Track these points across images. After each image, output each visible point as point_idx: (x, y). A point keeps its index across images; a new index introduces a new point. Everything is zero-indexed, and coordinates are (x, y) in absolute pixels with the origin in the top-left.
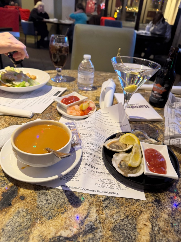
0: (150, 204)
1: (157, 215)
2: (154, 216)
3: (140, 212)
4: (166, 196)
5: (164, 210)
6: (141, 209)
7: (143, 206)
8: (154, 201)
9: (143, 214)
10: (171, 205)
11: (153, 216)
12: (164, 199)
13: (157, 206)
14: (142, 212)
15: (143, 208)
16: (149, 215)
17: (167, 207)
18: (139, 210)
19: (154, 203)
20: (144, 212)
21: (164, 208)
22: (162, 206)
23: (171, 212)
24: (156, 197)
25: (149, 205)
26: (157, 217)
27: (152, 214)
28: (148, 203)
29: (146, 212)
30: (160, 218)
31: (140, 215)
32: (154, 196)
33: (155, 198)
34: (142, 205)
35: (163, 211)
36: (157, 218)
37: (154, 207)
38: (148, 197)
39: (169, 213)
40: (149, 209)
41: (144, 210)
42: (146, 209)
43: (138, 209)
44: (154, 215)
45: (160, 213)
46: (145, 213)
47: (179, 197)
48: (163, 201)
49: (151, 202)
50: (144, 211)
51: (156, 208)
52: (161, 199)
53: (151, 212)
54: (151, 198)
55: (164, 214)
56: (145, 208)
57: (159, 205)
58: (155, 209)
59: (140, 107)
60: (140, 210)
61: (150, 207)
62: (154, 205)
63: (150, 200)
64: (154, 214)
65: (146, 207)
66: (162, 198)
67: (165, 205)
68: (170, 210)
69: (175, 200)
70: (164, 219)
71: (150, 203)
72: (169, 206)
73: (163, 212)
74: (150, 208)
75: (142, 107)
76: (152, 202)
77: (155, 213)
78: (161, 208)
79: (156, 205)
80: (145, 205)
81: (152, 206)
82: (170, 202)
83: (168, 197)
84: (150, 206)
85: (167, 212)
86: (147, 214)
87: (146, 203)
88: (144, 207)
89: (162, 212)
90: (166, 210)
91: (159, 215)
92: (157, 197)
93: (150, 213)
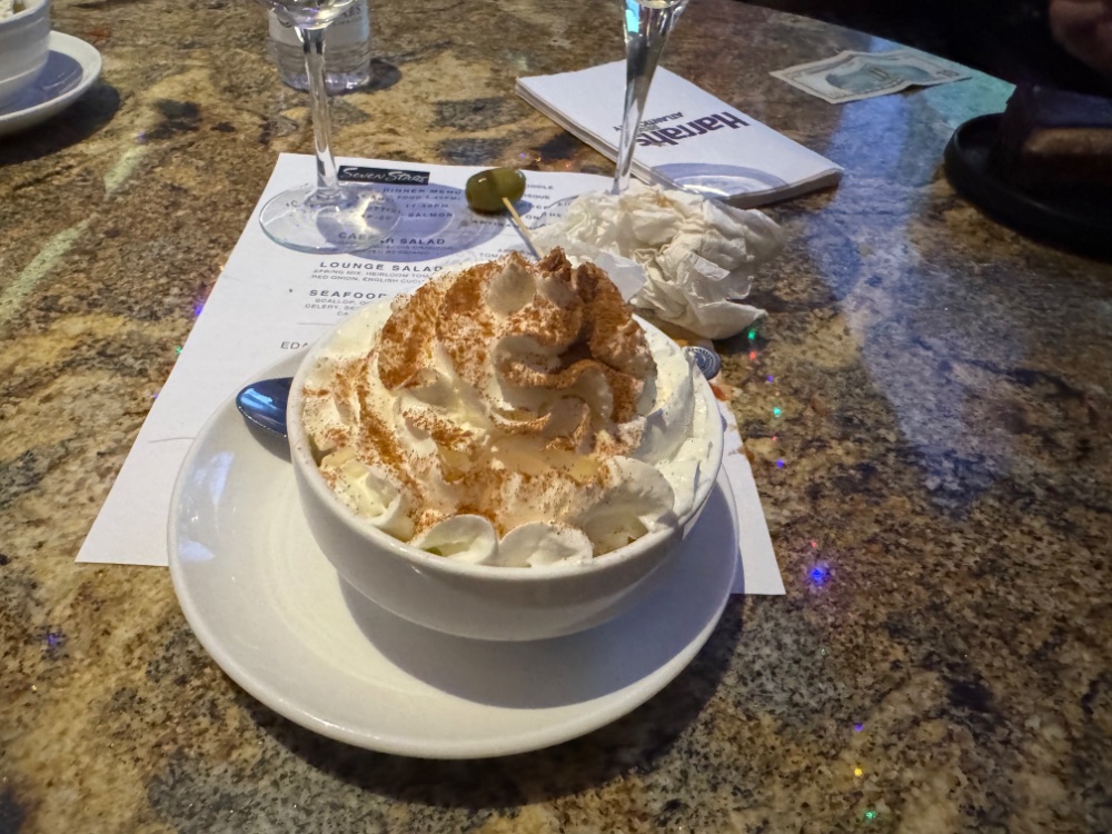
0: (929, 727)
1: (999, 794)
2: (985, 809)
3: (888, 796)
4: (1005, 652)
5: (1026, 746)
6: (893, 775)
7: (893, 752)
8: (945, 700)
9: (911, 808)
10: (1050, 703)
11: (976, 805)
12: (1000, 674)
13: (978, 731)
14: (903, 795)
15: (901, 764)
16: (953, 808)
17: (1034, 723)
18: (879, 784)
19: (954, 711)
20: (916, 792)
21: (1020, 735)
22: (1005, 726)
23: (1066, 753)
24: (951, 667)
25: (931, 734)
26: (1002, 809)
27: (968, 797)
28: (916, 722)
29: (926, 788)
30: (1020, 810)
31: (899, 819)
32: (939, 662)
33: (945, 678)
34: (887, 747)
35: (1020, 758)
36: (1003, 820)
37: (959, 742)
38: (902, 679)
39: (1058, 766)
40: (935, 764)
41: (909, 775)
42: (918, 765)
43: (874, 779)
44: (981, 800)
45: (1008, 772)
46: (925, 800)
47: (1076, 644)
48: (999, 689)
49: (932, 714)
50: (912, 783)
51: (972, 744)
52: (981, 678)
53: (959, 784)
54: (925, 684)
55: (1031, 777)
56: (911, 763)
57: (984, 720)
58: (973, 755)
59: (703, 126)
60: (886, 780)
61: (939, 745)
62: (957, 729)
63: (924, 695)
64: (975, 788)
65: (913, 754)
66: (985, 673)
67: (1019, 713)
68: (1054, 738)
69: (1066, 667)
70: (1047, 816)
71: (927, 717)
72: (1046, 716)
73: (1027, 766)
74: (940, 754)
75: (709, 127)
76: (942, 713)
77: (980, 782)
78: (1006, 742)
79: (969, 728)
80: (907, 740)
81: (950, 737)
82: (1039, 687)
83: (1021, 657)
84: (935, 739)
85: (1048, 758)
86: (935, 801)
87: (907, 723)
88: (903, 753)
89: (1018, 768)
90: (1035, 749)
91: (1007, 790)
92: (958, 665)
93: (952, 791)
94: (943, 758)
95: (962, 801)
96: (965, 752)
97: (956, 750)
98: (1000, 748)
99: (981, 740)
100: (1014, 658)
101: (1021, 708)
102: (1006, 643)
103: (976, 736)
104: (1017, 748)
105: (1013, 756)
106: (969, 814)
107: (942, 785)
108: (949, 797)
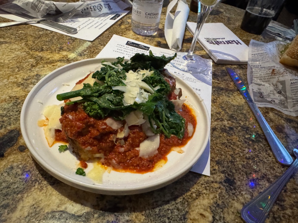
0: (215, 184)
1: (225, 203)
2: (220, 205)
3: (197, 194)
4: (245, 176)
5: (238, 196)
6: (201, 190)
7: (203, 186)
8: (223, 180)
9: (201, 198)
10: (251, 190)
11: (218, 203)
12: (241, 180)
13: (228, 189)
14: (201, 195)
15: (204, 189)
16: (212, 201)
17: (244, 193)
18: (196, 191)
19: (224, 183)
20: (204, 195)
21: (238, 194)
22: (235, 190)
23: (248, 201)
24: (228, 175)
25: (215, 186)
26: (224, 206)
27: (216, 200)
28: (213, 182)
29: (207, 195)
30: (229, 208)
31: (197, 198)
32: (226, 173)
33: (226, 177)
34: (202, 184)
35: (235, 198)
36: (223, 208)
37: (221, 190)
38: (214, 173)
39: (245, 203)
40: (213, 192)
41: (205, 191)
42: (208, 190)
43: (195, 189)
44: (220, 202)
45: (230, 200)
46: (206, 197)
47: (266, 181)
48: (239, 183)
49: (218, 182)
50: (204, 193)
51: (225, 191)
52: (235, 179)
53: (216, 197)
54: (219, 176)
55: (236, 203)
56: (206, 189)
57: (231, 188)
58: (224, 193)
59: (228, 42)
60: (198, 190)
61: (216, 188)
62: (222, 187)
63: (218, 178)
64: (220, 200)
65: (208, 188)
66: (237, 178)
67: (241, 189)
68: (247, 198)
69: (259, 185)
70: (235, 211)
71: (216, 182)
72: (247, 193)
73: (236, 200)
74: (215, 190)
75: (230, 43)
76: (221, 183)
77: (222, 199)
78: (233, 194)
79: (226, 188)
80: (208, 185)
81: (220, 188)
82: (250, 186)
83: (248, 179)
84: (215, 187)
85: (243, 201)
86: (208, 199)
87: (210, 182)
88: (206, 187)
89: (233, 200)
90: (240, 198)
91: (228, 203)
92: (231, 175)
93: (213, 198)
94: (215, 191)
95: (215, 201)
96: (221, 192)
97: (219, 191)
98: (231, 194)
99: (227, 191)
100: (247, 178)
101: (242, 189)
102: (246, 175)
103: (226, 190)
104: (236, 196)
105: (234, 197)
106: (215, 204)
107: (212, 196)
108: (212, 199)
